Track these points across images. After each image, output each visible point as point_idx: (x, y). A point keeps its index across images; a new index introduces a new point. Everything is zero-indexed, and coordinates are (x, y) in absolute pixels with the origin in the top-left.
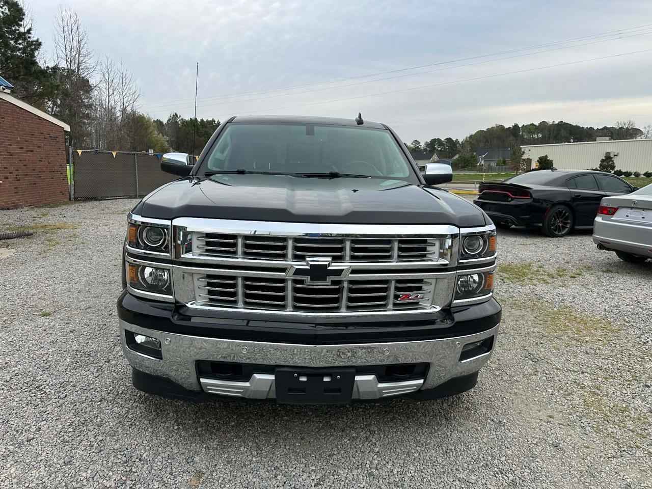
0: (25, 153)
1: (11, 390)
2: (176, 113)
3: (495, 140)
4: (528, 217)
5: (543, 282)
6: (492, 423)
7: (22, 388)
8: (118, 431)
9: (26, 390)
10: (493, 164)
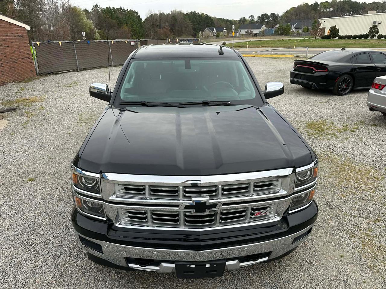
0: (4, 48)
1: (15, 248)
2: (96, 4)
3: (302, 13)
4: (325, 83)
5: (334, 136)
6: (306, 264)
7: (22, 246)
8: (82, 281)
9: (24, 247)
10: (300, 31)
